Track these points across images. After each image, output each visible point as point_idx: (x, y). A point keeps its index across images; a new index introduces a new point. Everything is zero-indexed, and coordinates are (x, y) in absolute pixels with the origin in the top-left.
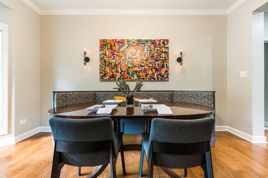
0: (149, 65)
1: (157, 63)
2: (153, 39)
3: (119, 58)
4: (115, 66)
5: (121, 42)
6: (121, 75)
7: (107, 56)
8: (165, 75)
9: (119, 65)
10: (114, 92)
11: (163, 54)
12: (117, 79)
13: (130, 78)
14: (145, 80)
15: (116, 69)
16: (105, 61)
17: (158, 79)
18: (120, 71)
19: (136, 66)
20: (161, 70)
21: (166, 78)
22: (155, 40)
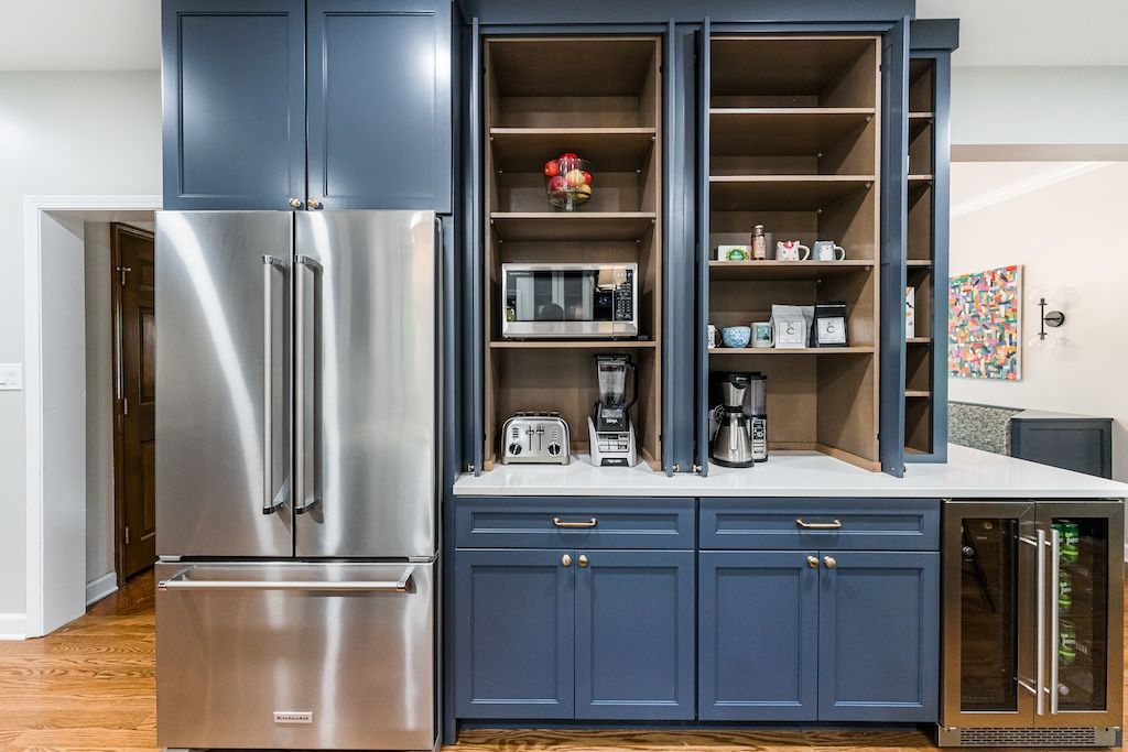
0: (967, 340)
1: (986, 331)
2: (976, 271)
8: (1006, 364)
11: (1002, 307)
17: (989, 377)
20: (995, 352)
21: (1008, 372)
22: (982, 275)
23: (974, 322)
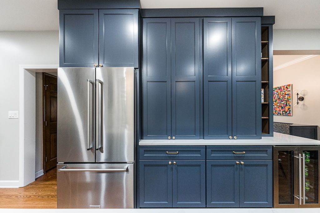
0: (277, 105)
1: (282, 103)
2: (279, 86)
8: (288, 111)
11: (286, 96)
14: (275, 115)
17: (283, 115)
20: (285, 108)
23: (279, 100)
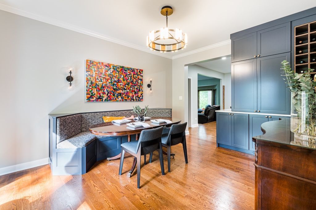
0: (130, 89)
1: (135, 87)
2: (133, 68)
3: (106, 81)
4: (102, 88)
5: (108, 66)
6: (108, 96)
7: (94, 78)
8: (141, 97)
9: (106, 87)
10: (101, 113)
11: (140, 80)
12: (104, 100)
13: (115, 99)
14: (127, 101)
15: (103, 91)
16: (92, 83)
17: (136, 100)
18: (106, 93)
19: (120, 89)
20: (138, 93)
21: (141, 99)
22: (134, 69)
